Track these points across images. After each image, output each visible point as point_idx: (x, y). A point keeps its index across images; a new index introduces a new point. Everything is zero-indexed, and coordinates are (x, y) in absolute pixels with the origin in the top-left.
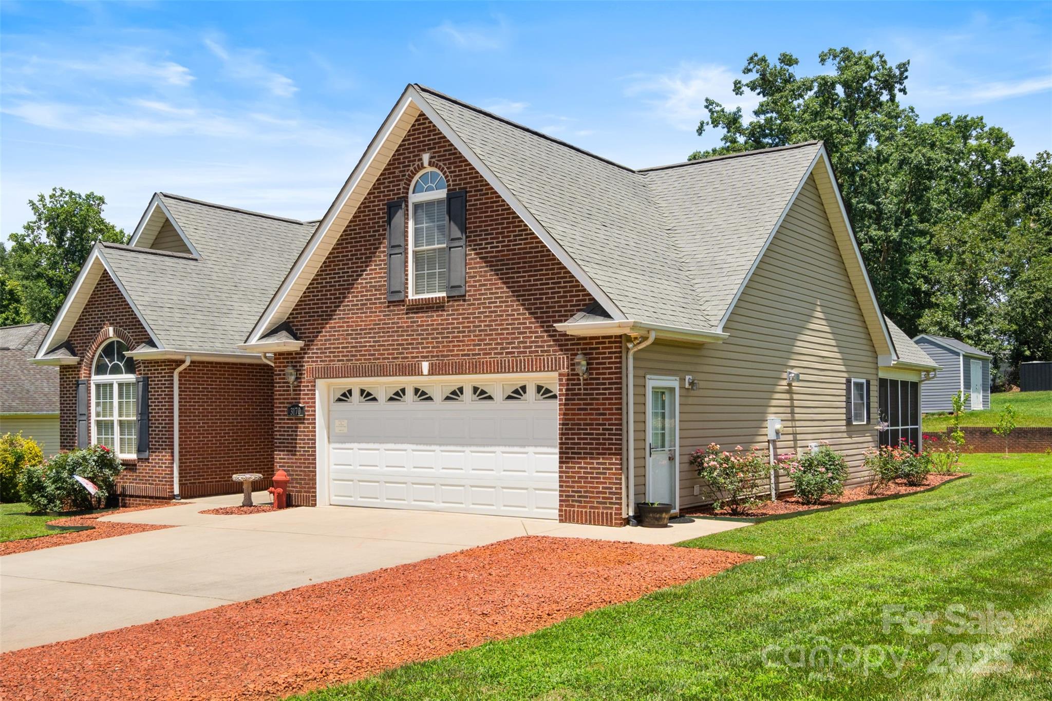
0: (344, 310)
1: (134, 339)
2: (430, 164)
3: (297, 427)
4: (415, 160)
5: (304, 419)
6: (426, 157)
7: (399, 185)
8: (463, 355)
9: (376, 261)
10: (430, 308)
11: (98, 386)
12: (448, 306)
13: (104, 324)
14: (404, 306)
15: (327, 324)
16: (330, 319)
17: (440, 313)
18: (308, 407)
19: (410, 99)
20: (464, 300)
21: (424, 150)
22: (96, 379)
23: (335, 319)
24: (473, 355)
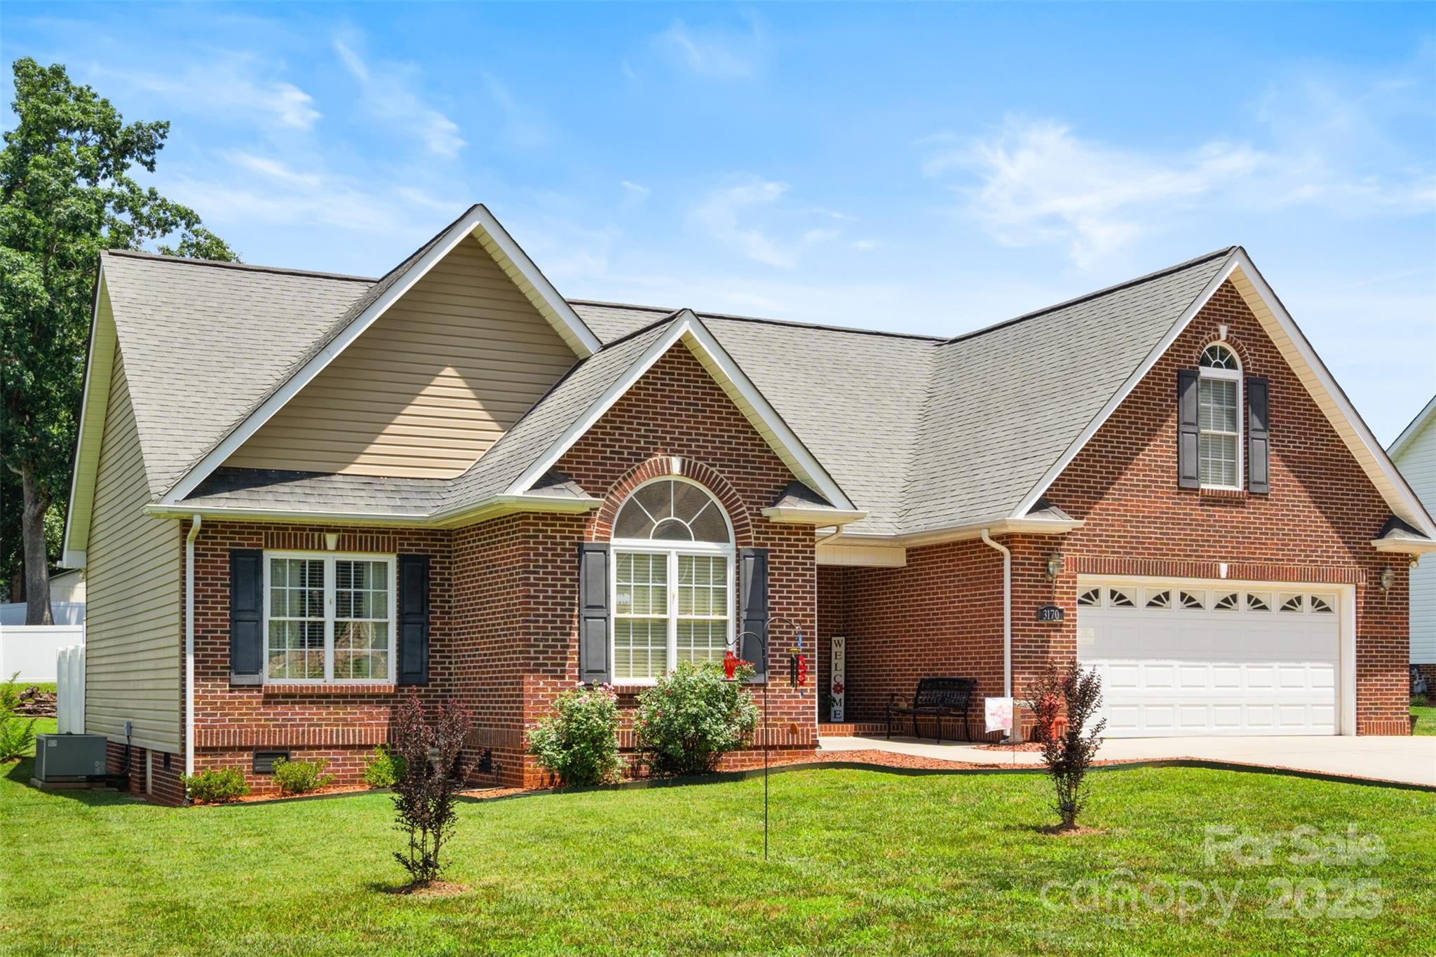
0: (1120, 490)
1: (734, 484)
2: (1228, 340)
3: (1049, 636)
4: (1210, 329)
5: (1061, 625)
6: (1223, 329)
7: (1191, 352)
8: (1265, 559)
9: (1161, 436)
10: (1229, 502)
11: (623, 557)
12: (1249, 503)
13: (656, 450)
14: (1197, 495)
15: (1095, 503)
16: (1101, 498)
17: (1240, 509)
18: (1067, 609)
19: (1236, 264)
20: (1267, 499)
21: (1221, 321)
22: (619, 544)
23: (1108, 499)
24: (1277, 560)
